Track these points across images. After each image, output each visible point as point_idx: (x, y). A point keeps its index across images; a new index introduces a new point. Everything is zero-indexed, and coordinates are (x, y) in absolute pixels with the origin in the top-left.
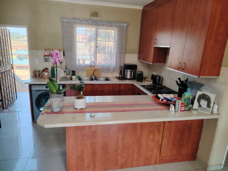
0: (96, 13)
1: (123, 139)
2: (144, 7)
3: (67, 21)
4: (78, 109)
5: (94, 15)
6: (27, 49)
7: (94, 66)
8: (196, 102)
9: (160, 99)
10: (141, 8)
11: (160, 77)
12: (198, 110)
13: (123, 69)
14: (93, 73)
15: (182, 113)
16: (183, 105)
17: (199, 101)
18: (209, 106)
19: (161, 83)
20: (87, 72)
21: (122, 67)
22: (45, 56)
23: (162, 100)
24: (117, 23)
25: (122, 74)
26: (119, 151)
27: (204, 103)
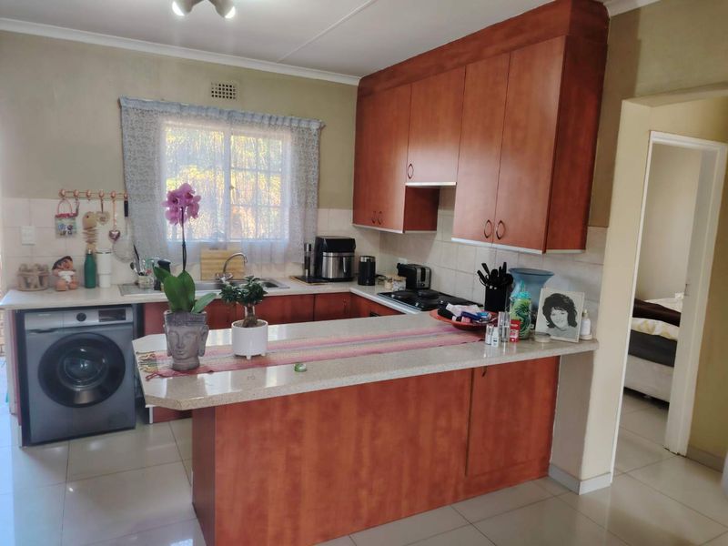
0: (229, 88)
1: (375, 435)
2: (361, 80)
3: (139, 107)
4: (249, 358)
5: (222, 95)
7: (225, 246)
8: (540, 317)
9: (454, 318)
10: (355, 82)
11: (423, 269)
12: (548, 335)
13: (313, 253)
14: (223, 266)
15: (515, 346)
16: (516, 325)
17: (547, 313)
18: (572, 322)
19: (427, 286)
20: (201, 264)
21: (310, 246)
22: (60, 216)
23: (459, 319)
24: (291, 119)
25: (312, 268)
26: (364, 473)
27: (560, 316)
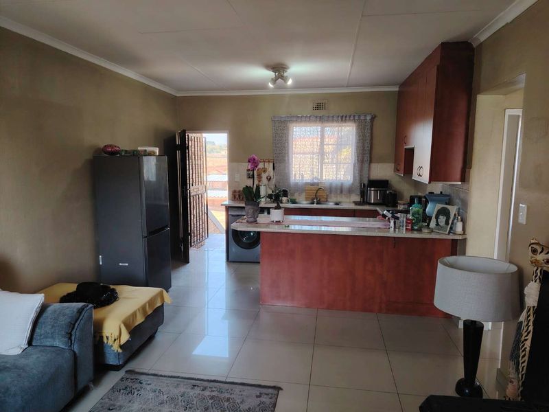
0: (322, 104)
2: (399, 87)
3: (280, 120)
5: (318, 108)
6: (226, 172)
13: (364, 188)
14: (315, 194)
16: (409, 222)
17: (437, 217)
18: (447, 222)
20: (306, 193)
21: (364, 185)
24: (354, 116)
27: (442, 219)
